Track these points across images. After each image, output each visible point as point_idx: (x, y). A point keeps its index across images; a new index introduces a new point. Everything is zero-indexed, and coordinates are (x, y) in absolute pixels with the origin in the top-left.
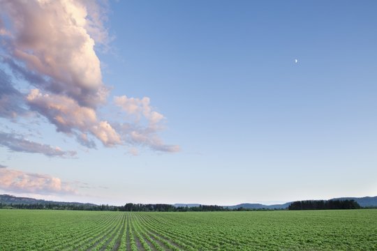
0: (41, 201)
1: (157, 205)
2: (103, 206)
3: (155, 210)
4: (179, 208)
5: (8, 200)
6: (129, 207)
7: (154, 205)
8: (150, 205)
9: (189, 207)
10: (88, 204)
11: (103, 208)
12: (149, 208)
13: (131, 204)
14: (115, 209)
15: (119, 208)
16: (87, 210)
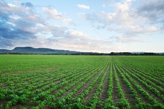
0: (79, 52)
1: (124, 53)
4: (134, 54)
6: (112, 54)
7: (123, 53)
8: (121, 53)
9: (139, 53)
10: (96, 53)
11: (101, 54)
14: (106, 54)
15: (108, 54)
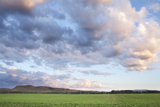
0: (79, 91)
2: (102, 92)
3: (125, 93)
4: (136, 92)
5: (68, 91)
6: (113, 92)
7: (124, 91)
11: (102, 93)
12: (122, 92)
13: (114, 91)
14: (107, 93)
15: (109, 92)
16: (96, 94)
